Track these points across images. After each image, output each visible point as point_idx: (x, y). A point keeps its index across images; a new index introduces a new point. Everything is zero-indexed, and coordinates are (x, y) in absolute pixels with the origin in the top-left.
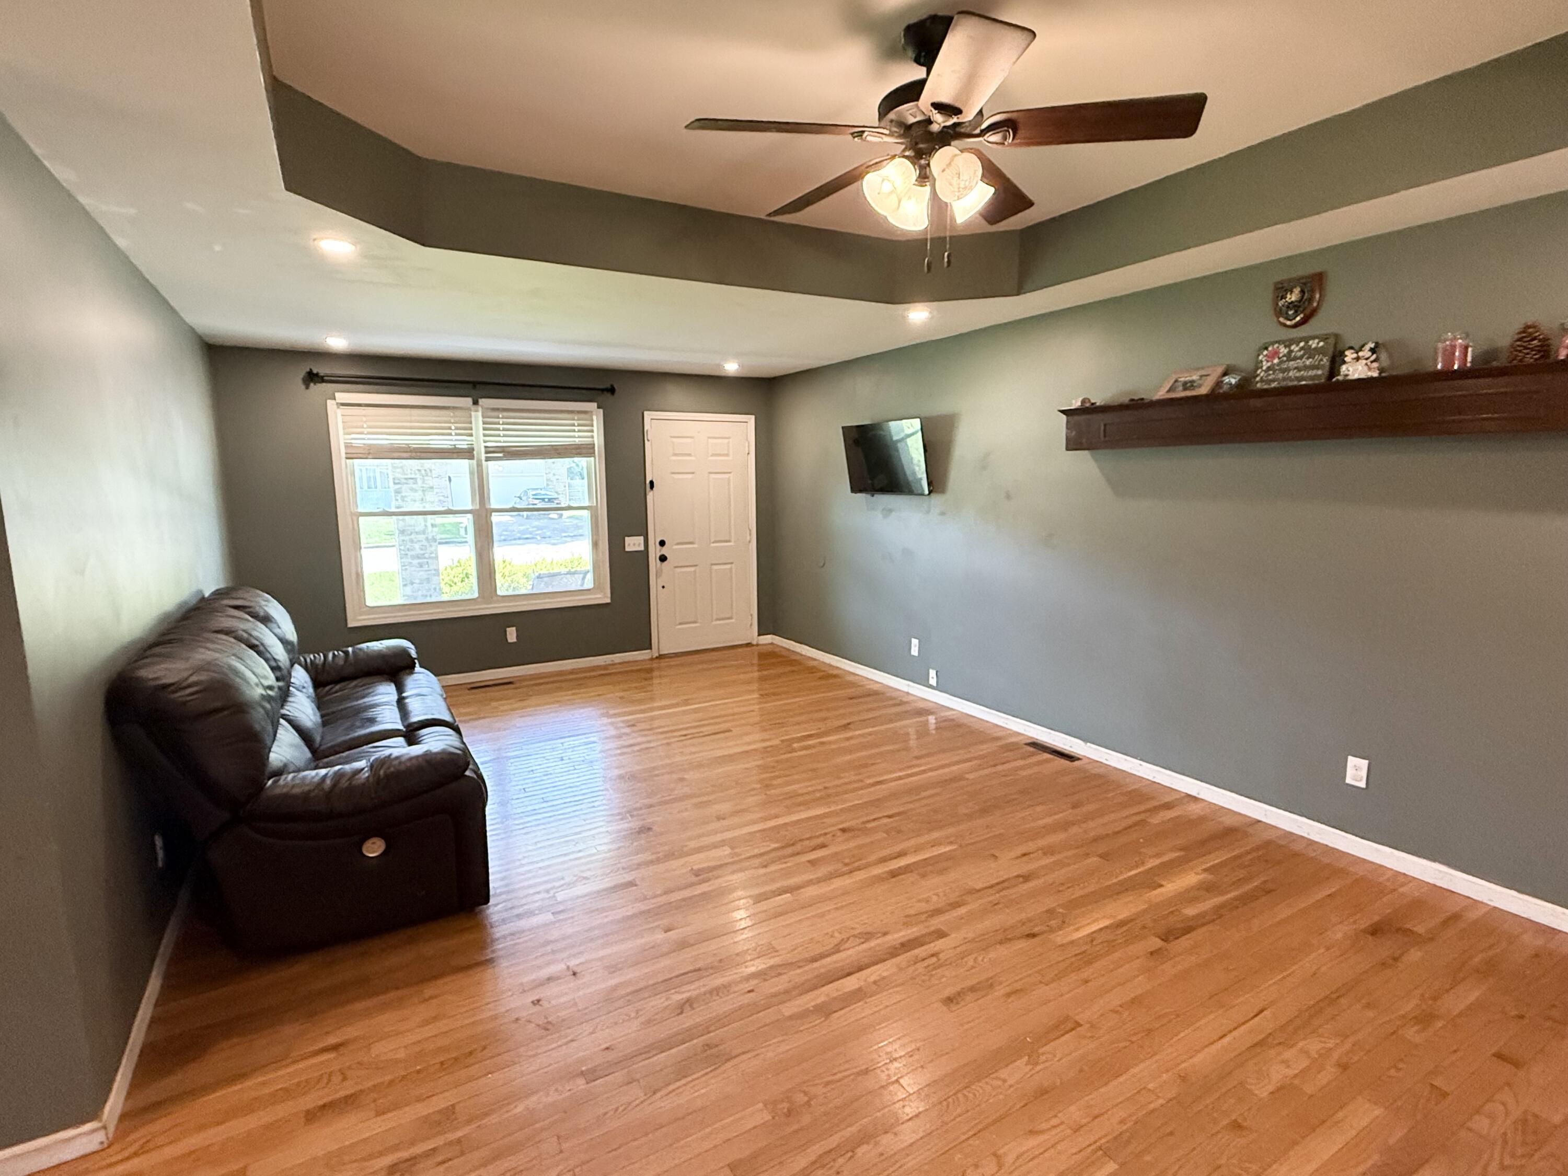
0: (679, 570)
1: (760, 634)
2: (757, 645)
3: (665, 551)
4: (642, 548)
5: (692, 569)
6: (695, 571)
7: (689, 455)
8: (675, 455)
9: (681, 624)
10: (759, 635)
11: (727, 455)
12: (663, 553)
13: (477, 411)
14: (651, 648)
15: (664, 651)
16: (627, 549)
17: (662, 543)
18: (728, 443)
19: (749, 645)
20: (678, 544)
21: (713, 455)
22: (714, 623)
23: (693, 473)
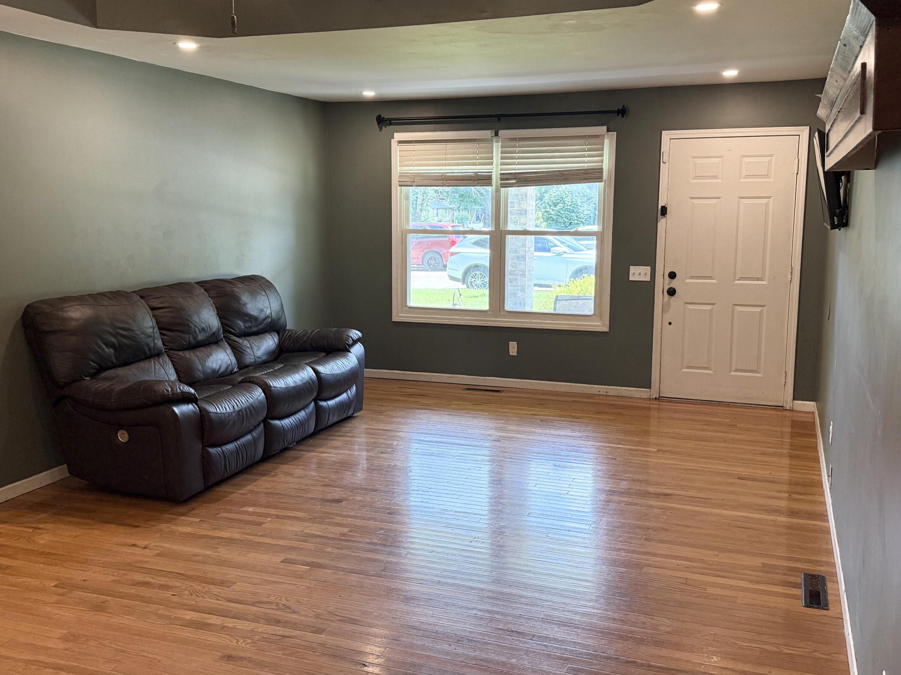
0: (691, 307)
1: (795, 397)
2: (791, 410)
3: (674, 284)
4: (648, 278)
5: (709, 307)
6: (711, 310)
7: (715, 177)
8: (697, 177)
9: (688, 367)
10: (794, 399)
11: (766, 176)
12: (671, 286)
13: (497, 142)
14: (649, 387)
15: (667, 393)
16: (631, 278)
17: (672, 275)
18: (770, 162)
19: (780, 408)
20: (692, 277)
21: (747, 176)
22: (733, 373)
23: (719, 198)
